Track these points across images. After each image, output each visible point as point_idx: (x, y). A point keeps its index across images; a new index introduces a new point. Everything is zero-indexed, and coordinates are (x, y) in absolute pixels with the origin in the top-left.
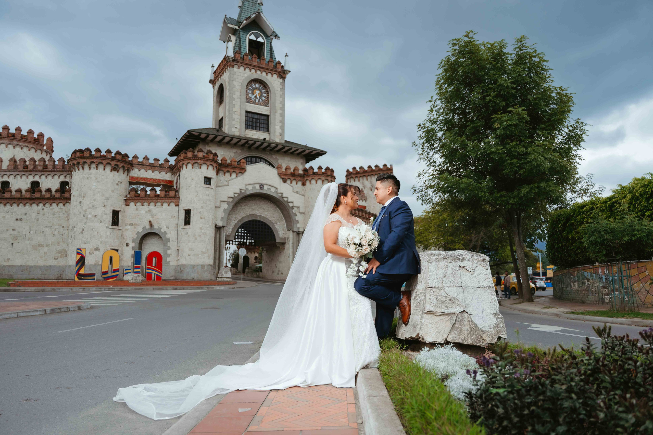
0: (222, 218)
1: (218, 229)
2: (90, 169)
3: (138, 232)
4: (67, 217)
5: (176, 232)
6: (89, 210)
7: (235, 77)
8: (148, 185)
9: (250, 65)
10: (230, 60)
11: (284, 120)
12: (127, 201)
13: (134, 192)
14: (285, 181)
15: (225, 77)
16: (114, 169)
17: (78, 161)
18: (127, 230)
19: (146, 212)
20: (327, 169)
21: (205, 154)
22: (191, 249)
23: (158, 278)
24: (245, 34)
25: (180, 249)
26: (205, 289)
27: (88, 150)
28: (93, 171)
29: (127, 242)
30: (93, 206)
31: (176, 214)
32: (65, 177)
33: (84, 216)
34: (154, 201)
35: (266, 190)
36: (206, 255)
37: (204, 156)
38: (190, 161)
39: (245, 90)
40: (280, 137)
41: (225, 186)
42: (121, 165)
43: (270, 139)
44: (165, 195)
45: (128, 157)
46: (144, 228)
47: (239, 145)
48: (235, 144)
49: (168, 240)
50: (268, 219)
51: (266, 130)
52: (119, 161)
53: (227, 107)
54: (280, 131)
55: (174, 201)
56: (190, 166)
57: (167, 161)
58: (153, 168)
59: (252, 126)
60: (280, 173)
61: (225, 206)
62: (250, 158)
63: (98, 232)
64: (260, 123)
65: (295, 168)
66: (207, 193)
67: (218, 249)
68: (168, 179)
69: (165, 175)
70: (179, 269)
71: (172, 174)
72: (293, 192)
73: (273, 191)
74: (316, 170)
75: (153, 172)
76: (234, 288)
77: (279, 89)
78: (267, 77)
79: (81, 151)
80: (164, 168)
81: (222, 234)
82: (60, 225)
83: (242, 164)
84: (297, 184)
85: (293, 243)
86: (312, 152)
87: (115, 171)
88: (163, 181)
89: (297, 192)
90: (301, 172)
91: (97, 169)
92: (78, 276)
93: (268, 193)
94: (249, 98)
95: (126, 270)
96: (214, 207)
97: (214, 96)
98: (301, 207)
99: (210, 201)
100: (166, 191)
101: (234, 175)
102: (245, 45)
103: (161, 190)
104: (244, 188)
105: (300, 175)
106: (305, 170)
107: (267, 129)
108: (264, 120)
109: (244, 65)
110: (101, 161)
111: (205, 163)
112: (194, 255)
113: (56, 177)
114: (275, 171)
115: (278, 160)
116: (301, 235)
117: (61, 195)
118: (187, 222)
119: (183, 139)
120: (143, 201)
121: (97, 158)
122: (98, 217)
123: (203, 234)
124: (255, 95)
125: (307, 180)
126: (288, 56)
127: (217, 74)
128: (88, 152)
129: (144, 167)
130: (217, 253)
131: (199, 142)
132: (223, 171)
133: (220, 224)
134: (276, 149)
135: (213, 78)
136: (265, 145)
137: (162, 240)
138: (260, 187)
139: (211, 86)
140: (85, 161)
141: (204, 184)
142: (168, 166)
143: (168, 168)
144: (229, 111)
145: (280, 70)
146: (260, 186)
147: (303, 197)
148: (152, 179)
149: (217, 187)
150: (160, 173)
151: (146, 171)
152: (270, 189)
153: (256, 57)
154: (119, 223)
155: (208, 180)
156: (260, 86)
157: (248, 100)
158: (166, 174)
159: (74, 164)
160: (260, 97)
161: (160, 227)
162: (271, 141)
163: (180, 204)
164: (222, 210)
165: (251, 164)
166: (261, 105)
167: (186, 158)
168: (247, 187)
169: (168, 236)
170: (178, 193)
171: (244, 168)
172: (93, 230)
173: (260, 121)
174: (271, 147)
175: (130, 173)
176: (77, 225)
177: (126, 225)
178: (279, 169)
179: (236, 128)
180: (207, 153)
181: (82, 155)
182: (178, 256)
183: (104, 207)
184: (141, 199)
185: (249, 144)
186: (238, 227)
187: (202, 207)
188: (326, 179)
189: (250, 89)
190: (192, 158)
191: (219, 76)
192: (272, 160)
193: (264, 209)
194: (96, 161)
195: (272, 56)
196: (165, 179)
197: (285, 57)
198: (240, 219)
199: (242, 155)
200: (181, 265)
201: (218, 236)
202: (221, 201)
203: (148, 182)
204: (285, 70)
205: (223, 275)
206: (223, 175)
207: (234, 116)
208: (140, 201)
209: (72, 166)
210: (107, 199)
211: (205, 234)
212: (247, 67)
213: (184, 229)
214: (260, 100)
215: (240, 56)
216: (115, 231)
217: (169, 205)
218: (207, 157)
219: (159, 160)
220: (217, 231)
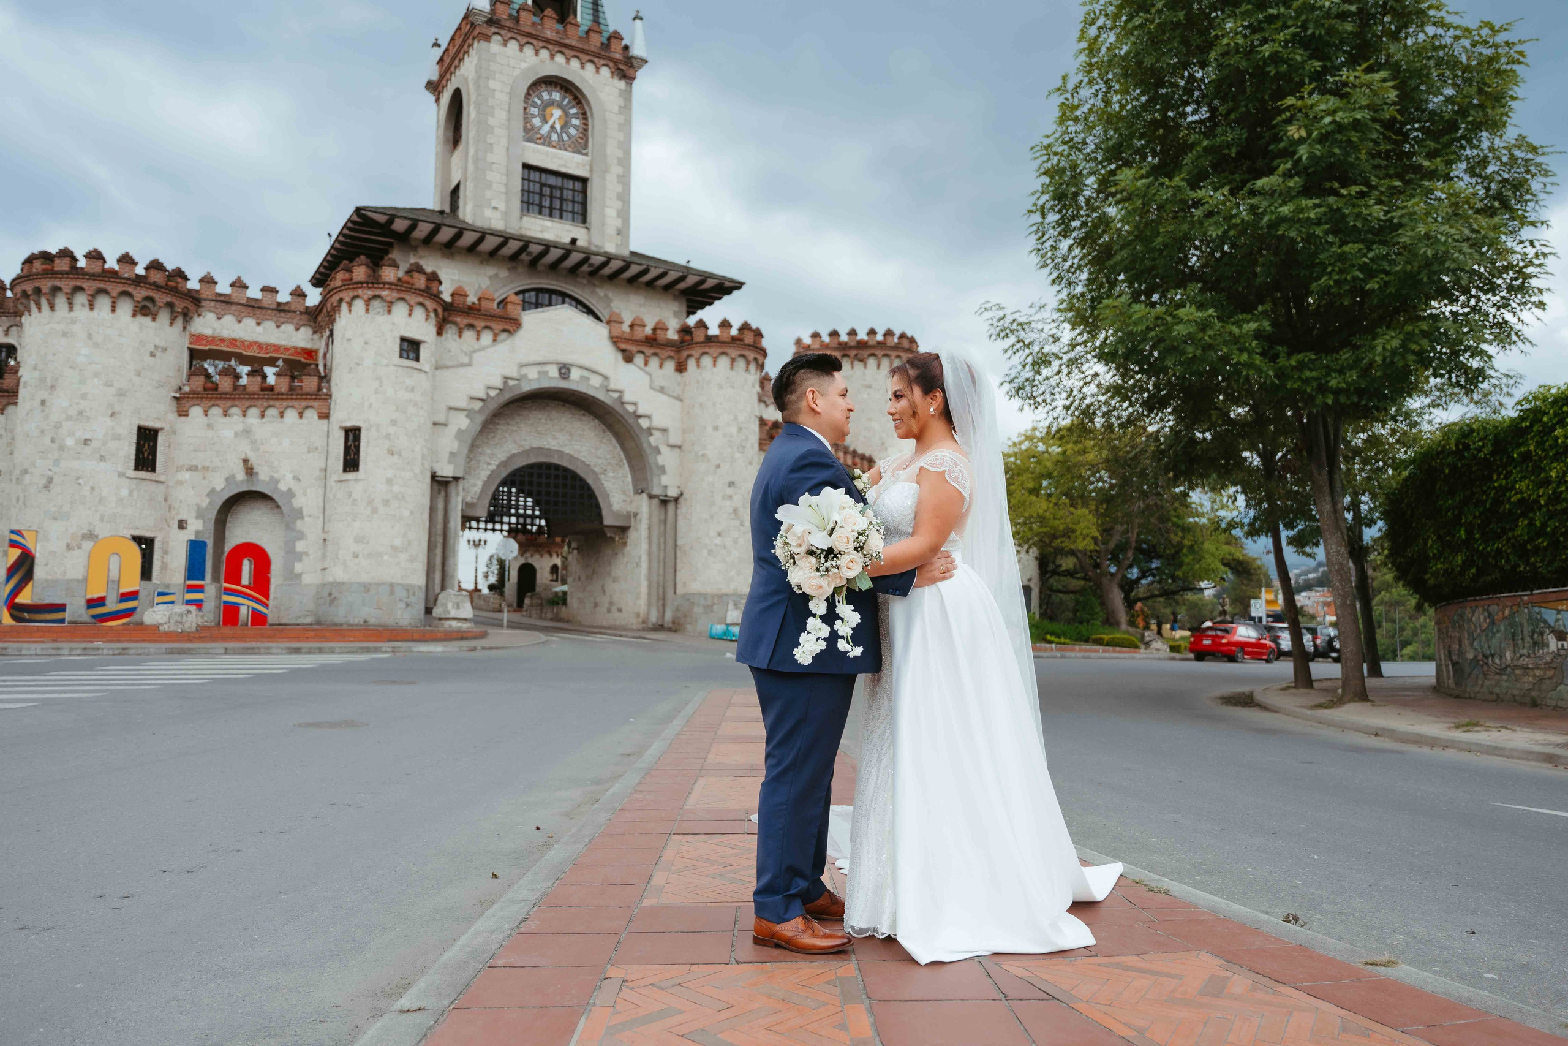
0: (452, 454)
1: (440, 484)
2: (71, 308)
3: (213, 490)
4: (9, 444)
5: (321, 491)
6: (67, 425)
7: (493, 67)
8: (243, 360)
9: (536, 37)
10: (480, 20)
11: (629, 194)
12: (182, 403)
14: (628, 359)
15: (468, 68)
16: (144, 309)
17: (37, 284)
18: (180, 483)
19: (236, 434)
20: (745, 327)
21: (401, 274)
22: (359, 540)
23: (258, 619)
25: (329, 537)
26: (385, 652)
27: (67, 254)
28: (81, 312)
29: (181, 517)
30: (80, 413)
31: (321, 442)
32: (7, 332)
33: (53, 441)
34: (259, 403)
35: (576, 382)
36: (403, 557)
37: (399, 280)
38: (360, 292)
39: (523, 105)
40: (618, 240)
41: (462, 365)
42: (161, 298)
43: (590, 242)
44: (291, 389)
45: (186, 279)
46: (230, 479)
47: (504, 257)
48: (493, 255)
49: (299, 514)
50: (583, 462)
51: (579, 218)
52: (157, 287)
53: (472, 152)
54: (618, 223)
55: (316, 404)
56: (359, 305)
57: (298, 293)
58: (258, 312)
59: (541, 206)
60: (615, 333)
61: (461, 422)
62: (533, 293)
63: (93, 488)
64: (562, 199)
65: (657, 323)
66: (409, 382)
67: (440, 540)
68: (302, 344)
69: (295, 333)
70: (325, 594)
71: (315, 332)
72: (652, 388)
73: (597, 385)
74: (714, 330)
75: (258, 324)
76: (474, 649)
77: (616, 109)
78: (582, 72)
79: (46, 256)
80: (289, 315)
81: (452, 500)
83: (509, 307)
84: (661, 366)
85: (649, 528)
86: (703, 282)
87: (145, 315)
88: (287, 349)
89: (662, 390)
90: (672, 335)
91: (92, 309)
92: (12, 611)
93: (582, 388)
94: (533, 128)
95: (160, 594)
96: (430, 425)
97: (438, 127)
98: (671, 429)
99: (416, 405)
100: (293, 378)
101: (487, 337)
103: (278, 374)
104: (515, 375)
105: (669, 344)
106: (685, 330)
107: (583, 217)
108: (574, 190)
109: (519, 38)
110: (102, 285)
111: (403, 299)
112: (370, 555)
114: (601, 331)
115: (611, 301)
116: (671, 507)
118: (351, 463)
119: (345, 236)
120: (229, 403)
121: (92, 276)
122: (95, 444)
123: (396, 497)
124: (550, 122)
125: (689, 356)
126: (641, 18)
127: (447, 60)
128: (67, 260)
129: (233, 308)
130: (439, 551)
131: (391, 245)
132: (455, 323)
133: (446, 470)
134: (607, 271)
135: (435, 77)
136: (575, 258)
137: (282, 513)
138: (560, 373)
139: (433, 98)
140: (57, 283)
141: (401, 356)
142: (302, 309)
143: (301, 313)
144: (476, 160)
145: (618, 56)
146: (560, 370)
147: (678, 403)
148: (255, 343)
149: (437, 368)
150: (278, 327)
151: (240, 322)
152: (588, 379)
153: (554, 16)
154: (158, 464)
155: (410, 347)
156: (564, 98)
157: (531, 134)
158: (297, 329)
159: (25, 294)
160: (562, 128)
161: (276, 475)
162: (593, 249)
163: (332, 412)
164: (454, 433)
165: (537, 307)
166: (566, 150)
167: (350, 284)
168: (524, 371)
169: (298, 502)
170: (328, 381)
171: (515, 320)
172: (80, 481)
173: (562, 194)
174: (591, 265)
175: (193, 324)
176: (34, 465)
177: (179, 469)
178: (614, 324)
179: (495, 208)
180: (409, 272)
181: (48, 267)
182: (324, 557)
183: (112, 415)
184: (224, 396)
185: (529, 254)
186: (498, 481)
187: (394, 422)
188: (743, 356)
189: (535, 105)
190: (367, 283)
191: (452, 69)
192: (594, 302)
193: (571, 435)
194: (90, 285)
195: (598, 17)
196: (294, 344)
197: (634, 19)
198: (504, 459)
199: (513, 285)
200: (332, 583)
201: (440, 505)
202: (451, 408)
203: (244, 353)
204: (632, 57)
205: (448, 612)
206: (456, 337)
207: (490, 176)
208: (218, 402)
209: (24, 301)
210: (121, 394)
211: (403, 497)
212: (528, 43)
213: (341, 481)
214: (564, 135)
215: (510, 11)
216: (145, 484)
217: (301, 415)
218: (408, 283)
219: (277, 292)
220: (438, 491)
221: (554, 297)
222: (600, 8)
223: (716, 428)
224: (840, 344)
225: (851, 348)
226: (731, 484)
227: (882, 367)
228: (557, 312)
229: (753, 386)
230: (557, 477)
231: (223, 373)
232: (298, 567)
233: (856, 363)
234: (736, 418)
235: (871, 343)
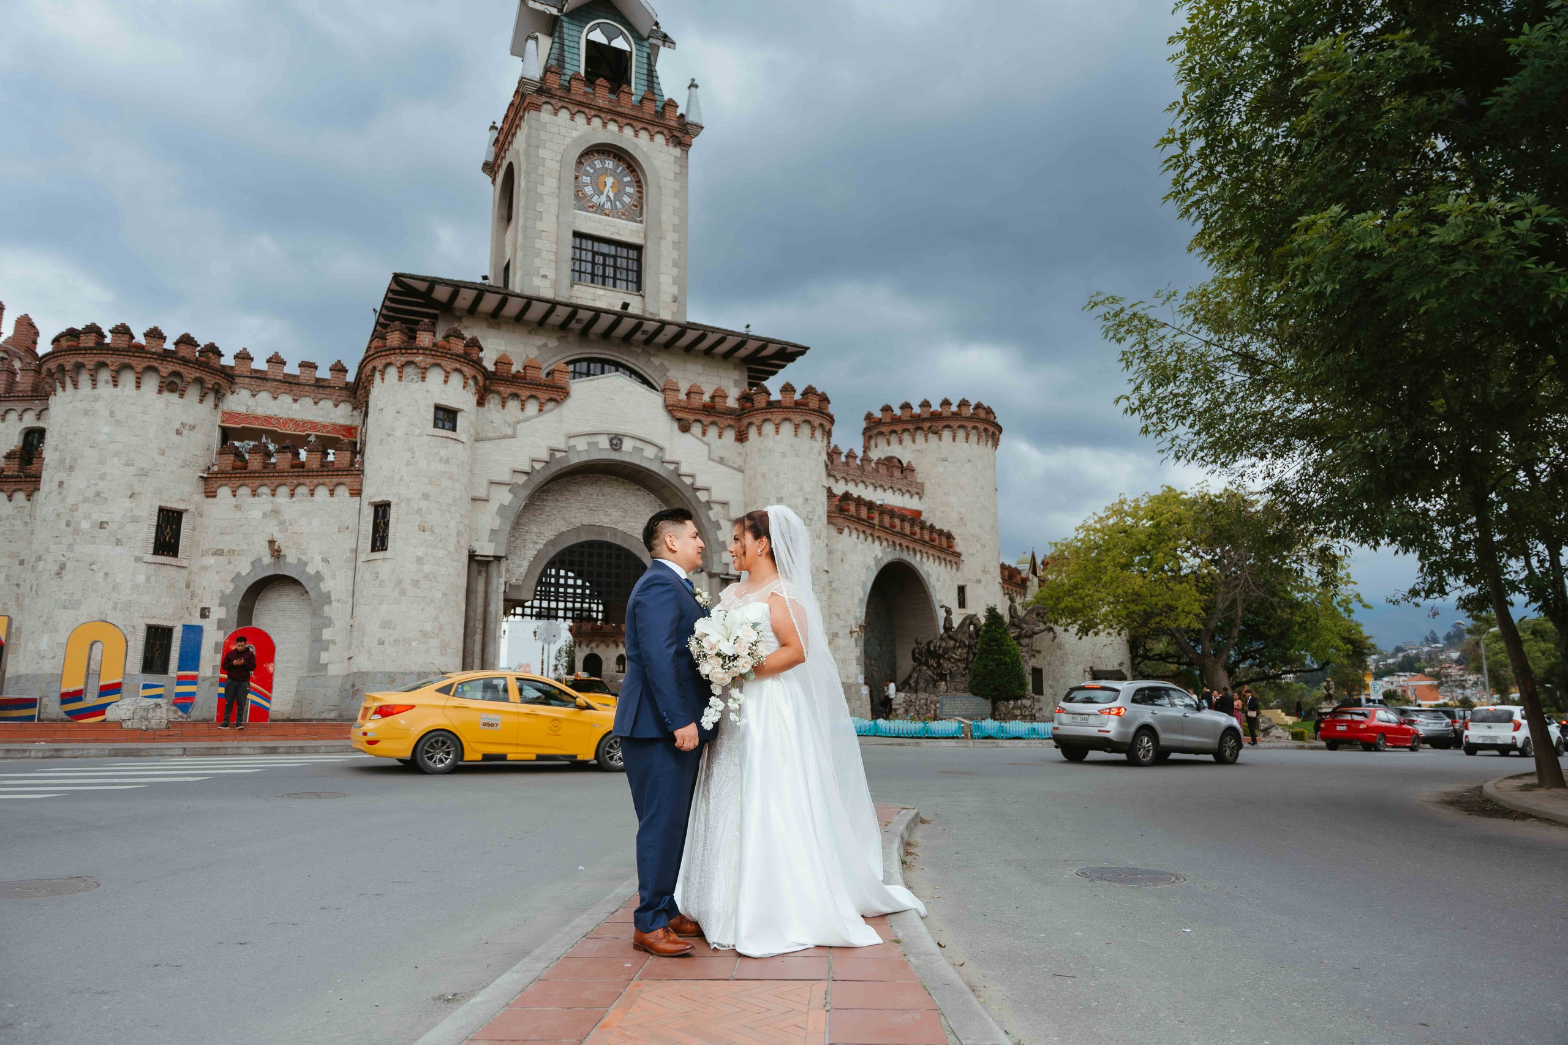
0: (493, 531)
1: (478, 564)
2: (94, 385)
3: (238, 575)
4: (31, 531)
5: (351, 573)
6: (84, 508)
7: (543, 136)
8: (275, 437)
9: (588, 106)
10: (530, 89)
12: (210, 483)
13: (232, 457)
14: (685, 428)
15: (520, 142)
16: (171, 385)
17: (62, 361)
18: (204, 568)
19: (265, 515)
20: (809, 391)
21: (437, 339)
22: (386, 625)
23: (258, 714)
24: (575, 28)
25: (357, 623)
27: (93, 330)
28: (105, 389)
29: (203, 606)
30: (98, 494)
31: (350, 520)
32: (38, 416)
33: (68, 525)
34: (289, 481)
35: (628, 453)
36: (434, 643)
37: (435, 345)
38: (393, 359)
39: (574, 173)
40: (674, 307)
41: (505, 437)
42: (190, 374)
43: (644, 310)
44: (322, 465)
45: (220, 354)
46: (255, 564)
47: (553, 325)
48: (541, 323)
49: (327, 599)
51: (633, 285)
52: (185, 361)
54: (675, 290)
55: (347, 480)
56: (392, 372)
57: (338, 368)
58: (295, 388)
59: (593, 275)
60: (671, 401)
61: (504, 497)
62: (585, 364)
63: (106, 574)
64: (615, 267)
65: (716, 391)
66: (443, 453)
67: (479, 625)
68: (341, 421)
69: (333, 409)
70: (348, 686)
71: (354, 408)
72: (710, 459)
74: (777, 396)
75: (295, 401)
77: (671, 176)
78: (635, 139)
79: (72, 333)
80: (328, 391)
81: (494, 581)
82: (12, 555)
83: (559, 376)
84: (720, 436)
86: (763, 348)
87: (172, 391)
88: (325, 426)
89: (721, 461)
90: (732, 403)
91: (116, 386)
93: (636, 460)
94: (585, 195)
96: (467, 499)
98: (731, 502)
99: (451, 477)
100: (325, 454)
101: (532, 407)
102: (576, 57)
103: (310, 452)
104: (562, 446)
105: (729, 412)
106: (745, 396)
107: (637, 285)
109: (570, 106)
110: (126, 360)
111: (438, 365)
112: (396, 641)
113: (13, 416)
114: (656, 400)
115: (668, 370)
117: (21, 469)
118: (380, 540)
120: (257, 482)
121: (117, 352)
122: (111, 527)
123: (426, 577)
124: (603, 191)
125: (750, 424)
126: (697, 86)
127: (502, 140)
128: (93, 336)
129: (269, 384)
130: (478, 638)
132: (498, 393)
133: (486, 549)
134: (662, 338)
135: (491, 159)
136: (627, 324)
137: (310, 599)
138: (612, 444)
139: (489, 179)
140: (80, 360)
141: (435, 426)
142: (340, 384)
143: (341, 389)
144: (525, 228)
145: (673, 123)
146: (611, 441)
147: (739, 475)
148: (292, 420)
149: (476, 441)
150: (316, 403)
151: (275, 398)
152: (642, 450)
153: (607, 84)
154: (180, 547)
155: (446, 417)
156: (617, 166)
157: (581, 201)
158: (336, 406)
159: (52, 373)
160: (615, 195)
161: (304, 558)
162: (648, 316)
163: (363, 488)
164: (495, 510)
165: (588, 376)
166: (619, 218)
168: (572, 442)
169: (325, 587)
170: (363, 456)
171: (562, 388)
172: (94, 567)
173: (615, 262)
174: (644, 332)
175: (225, 402)
176: (47, 551)
177: (204, 554)
178: (668, 392)
179: (545, 276)
180: (446, 337)
181: (74, 343)
182: (350, 645)
183: (131, 497)
184: (253, 475)
185: (579, 321)
186: (545, 561)
187: (426, 496)
188: (807, 422)
189: (587, 174)
190: (400, 349)
191: (506, 146)
192: (649, 372)
193: (626, 511)
194: (113, 361)
195: (653, 88)
196: (332, 421)
197: (689, 88)
198: (553, 537)
199: (563, 355)
200: (355, 673)
201: (479, 587)
202: (492, 483)
203: (279, 431)
204: (687, 123)
206: (500, 407)
207: (539, 244)
208: (246, 482)
209: (49, 380)
210: (143, 474)
211: (435, 577)
212: (579, 111)
213: (369, 561)
214: (617, 203)
215: (562, 82)
216: (167, 570)
217: (332, 493)
218: (444, 348)
219: (316, 368)
220: (480, 572)
221: (607, 367)
222: (655, 79)
224: (912, 416)
225: (925, 420)
227: (957, 439)
228: (607, 380)
229: (820, 454)
230: (609, 556)
231: (253, 451)
232: (324, 657)
233: (930, 435)
234: (801, 489)
235: (945, 414)
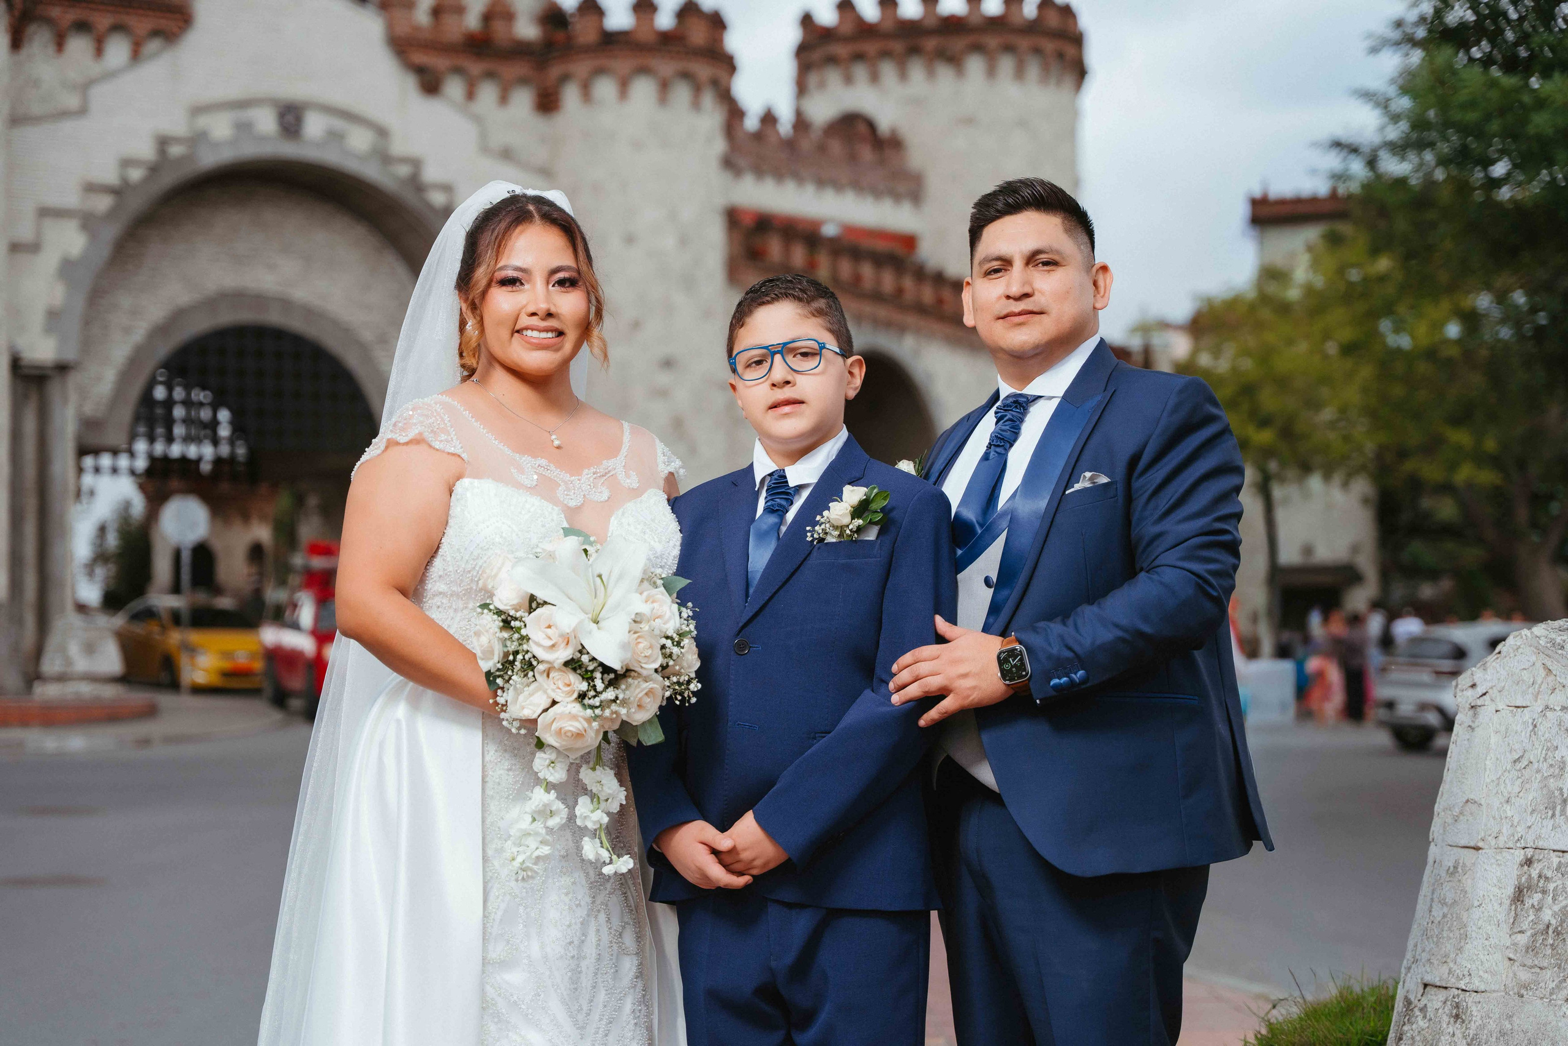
0: (52, 311)
1: (30, 381)
14: (431, 85)
20: (689, 9)
35: (315, 142)
41: (64, 114)
50: (338, 323)
60: (402, 30)
61: (70, 241)
65: (491, 6)
67: (31, 504)
76: (145, 742)
81: (57, 412)
84: (503, 101)
89: (507, 155)
90: (527, 30)
93: (331, 157)
96: (4, 250)
101: (118, 50)
104: (182, 132)
105: (520, 51)
125: (565, 78)
130: (31, 529)
132: (49, 21)
133: (42, 350)
138: (282, 125)
146: (280, 117)
149: (13, 125)
152: (343, 136)
164: (54, 267)
168: (203, 122)
171: (181, 11)
178: (397, 9)
186: (148, 370)
188: (686, 75)
193: (308, 260)
198: (162, 318)
201: (30, 425)
202: (46, 213)
205: (68, 662)
206: (51, 49)
220: (26, 396)
223: (630, 240)
224: (900, 23)
226: (668, 364)
230: (279, 354)
233: (939, 66)
234: (673, 215)
235: (971, 20)
